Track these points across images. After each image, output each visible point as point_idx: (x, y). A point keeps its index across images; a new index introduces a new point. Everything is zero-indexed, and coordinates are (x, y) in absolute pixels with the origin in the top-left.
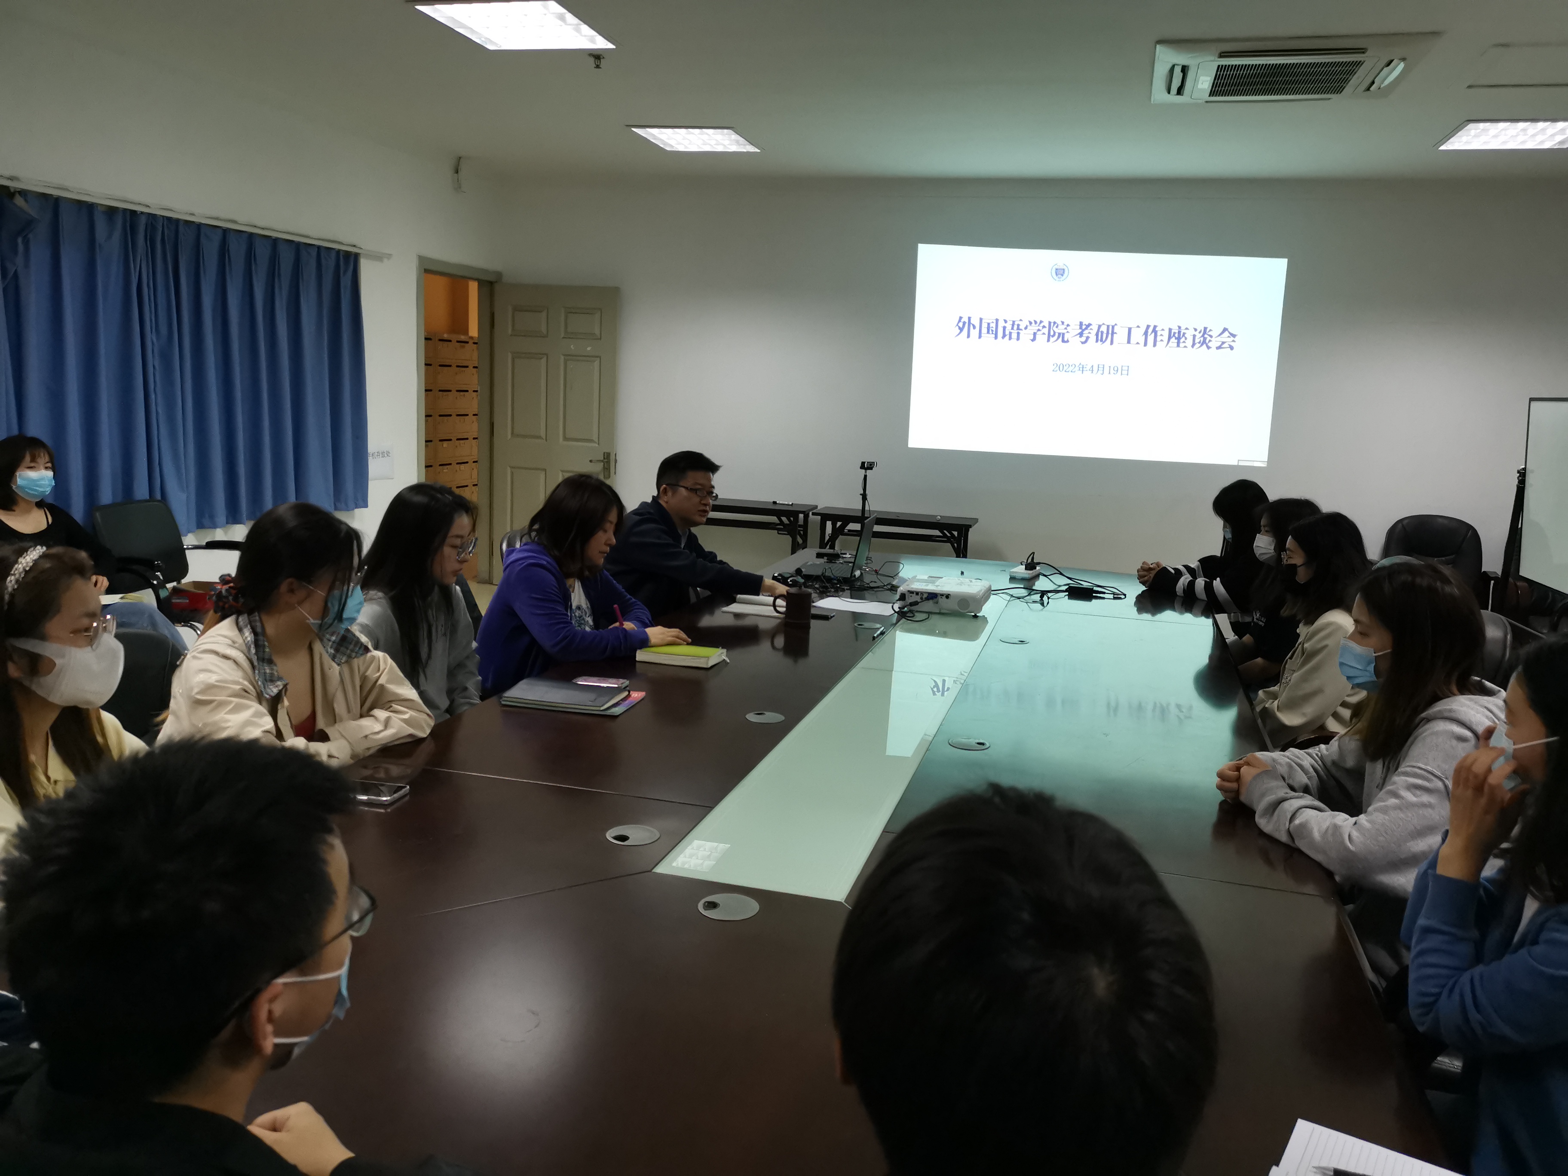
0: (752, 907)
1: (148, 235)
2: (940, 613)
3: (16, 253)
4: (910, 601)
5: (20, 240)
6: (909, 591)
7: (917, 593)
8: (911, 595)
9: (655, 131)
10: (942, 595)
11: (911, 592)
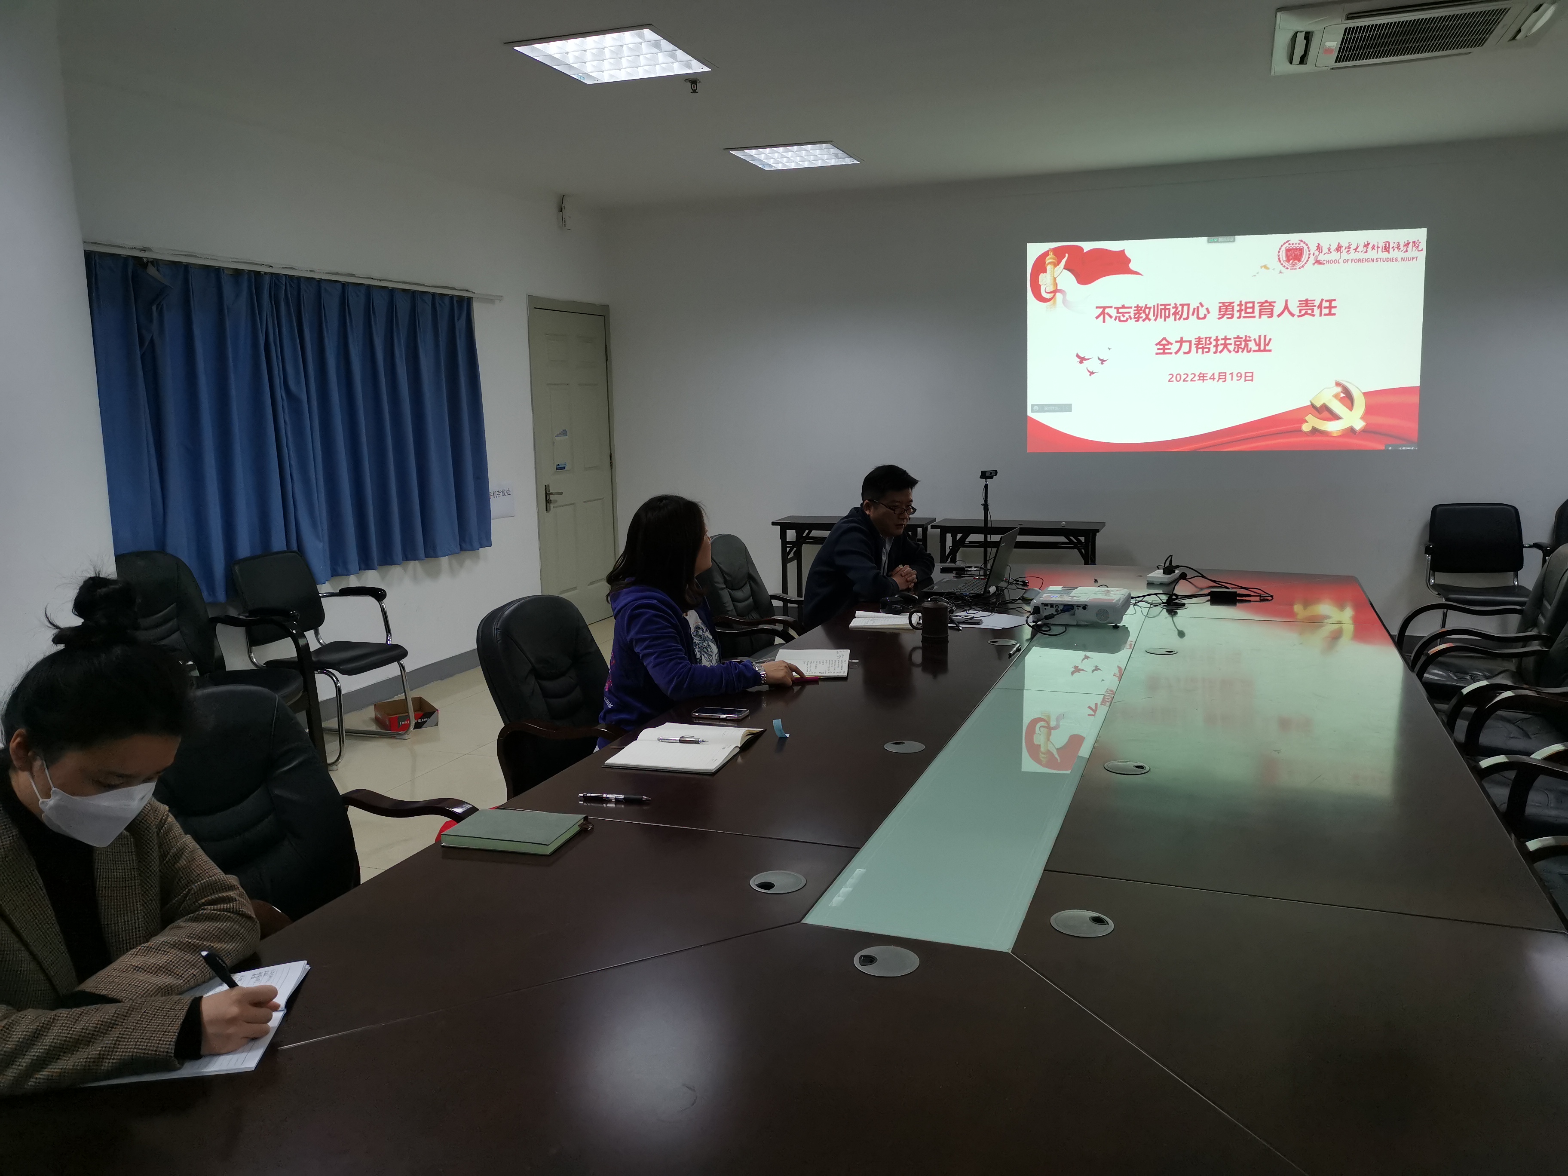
0: (912, 962)
1: (273, 294)
2: (1078, 626)
3: (151, 321)
4: (1046, 614)
5: (154, 308)
6: (1042, 604)
7: (1052, 606)
8: (1045, 607)
9: (753, 152)
10: (1079, 606)
11: (1046, 605)
